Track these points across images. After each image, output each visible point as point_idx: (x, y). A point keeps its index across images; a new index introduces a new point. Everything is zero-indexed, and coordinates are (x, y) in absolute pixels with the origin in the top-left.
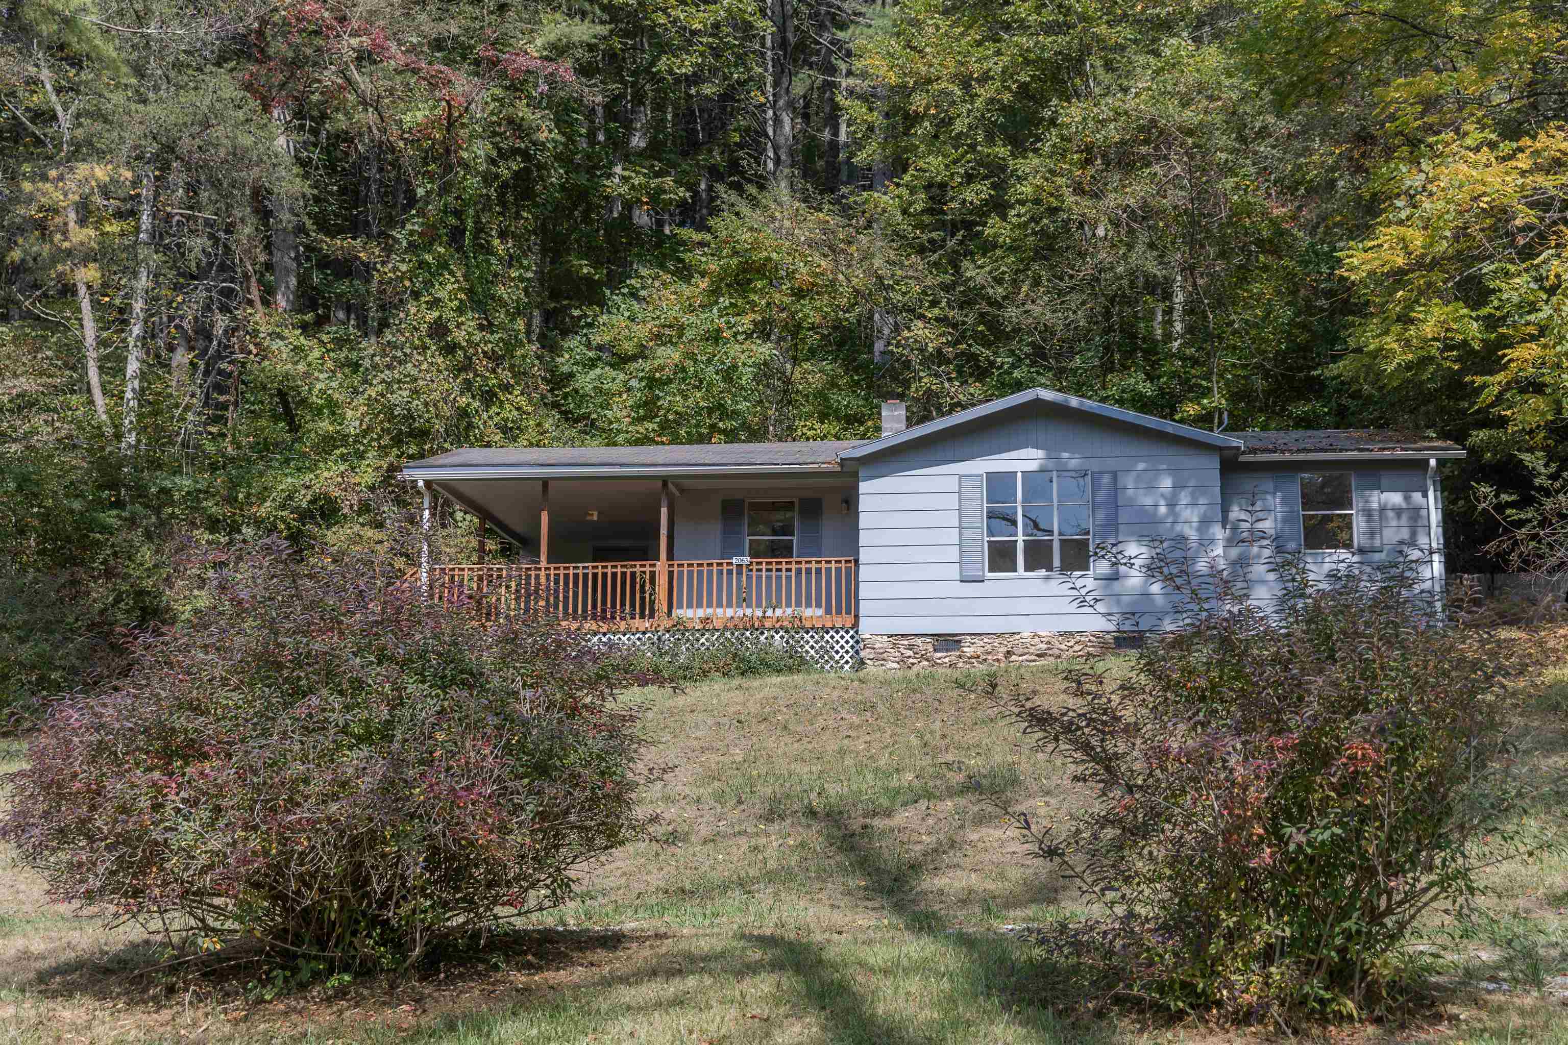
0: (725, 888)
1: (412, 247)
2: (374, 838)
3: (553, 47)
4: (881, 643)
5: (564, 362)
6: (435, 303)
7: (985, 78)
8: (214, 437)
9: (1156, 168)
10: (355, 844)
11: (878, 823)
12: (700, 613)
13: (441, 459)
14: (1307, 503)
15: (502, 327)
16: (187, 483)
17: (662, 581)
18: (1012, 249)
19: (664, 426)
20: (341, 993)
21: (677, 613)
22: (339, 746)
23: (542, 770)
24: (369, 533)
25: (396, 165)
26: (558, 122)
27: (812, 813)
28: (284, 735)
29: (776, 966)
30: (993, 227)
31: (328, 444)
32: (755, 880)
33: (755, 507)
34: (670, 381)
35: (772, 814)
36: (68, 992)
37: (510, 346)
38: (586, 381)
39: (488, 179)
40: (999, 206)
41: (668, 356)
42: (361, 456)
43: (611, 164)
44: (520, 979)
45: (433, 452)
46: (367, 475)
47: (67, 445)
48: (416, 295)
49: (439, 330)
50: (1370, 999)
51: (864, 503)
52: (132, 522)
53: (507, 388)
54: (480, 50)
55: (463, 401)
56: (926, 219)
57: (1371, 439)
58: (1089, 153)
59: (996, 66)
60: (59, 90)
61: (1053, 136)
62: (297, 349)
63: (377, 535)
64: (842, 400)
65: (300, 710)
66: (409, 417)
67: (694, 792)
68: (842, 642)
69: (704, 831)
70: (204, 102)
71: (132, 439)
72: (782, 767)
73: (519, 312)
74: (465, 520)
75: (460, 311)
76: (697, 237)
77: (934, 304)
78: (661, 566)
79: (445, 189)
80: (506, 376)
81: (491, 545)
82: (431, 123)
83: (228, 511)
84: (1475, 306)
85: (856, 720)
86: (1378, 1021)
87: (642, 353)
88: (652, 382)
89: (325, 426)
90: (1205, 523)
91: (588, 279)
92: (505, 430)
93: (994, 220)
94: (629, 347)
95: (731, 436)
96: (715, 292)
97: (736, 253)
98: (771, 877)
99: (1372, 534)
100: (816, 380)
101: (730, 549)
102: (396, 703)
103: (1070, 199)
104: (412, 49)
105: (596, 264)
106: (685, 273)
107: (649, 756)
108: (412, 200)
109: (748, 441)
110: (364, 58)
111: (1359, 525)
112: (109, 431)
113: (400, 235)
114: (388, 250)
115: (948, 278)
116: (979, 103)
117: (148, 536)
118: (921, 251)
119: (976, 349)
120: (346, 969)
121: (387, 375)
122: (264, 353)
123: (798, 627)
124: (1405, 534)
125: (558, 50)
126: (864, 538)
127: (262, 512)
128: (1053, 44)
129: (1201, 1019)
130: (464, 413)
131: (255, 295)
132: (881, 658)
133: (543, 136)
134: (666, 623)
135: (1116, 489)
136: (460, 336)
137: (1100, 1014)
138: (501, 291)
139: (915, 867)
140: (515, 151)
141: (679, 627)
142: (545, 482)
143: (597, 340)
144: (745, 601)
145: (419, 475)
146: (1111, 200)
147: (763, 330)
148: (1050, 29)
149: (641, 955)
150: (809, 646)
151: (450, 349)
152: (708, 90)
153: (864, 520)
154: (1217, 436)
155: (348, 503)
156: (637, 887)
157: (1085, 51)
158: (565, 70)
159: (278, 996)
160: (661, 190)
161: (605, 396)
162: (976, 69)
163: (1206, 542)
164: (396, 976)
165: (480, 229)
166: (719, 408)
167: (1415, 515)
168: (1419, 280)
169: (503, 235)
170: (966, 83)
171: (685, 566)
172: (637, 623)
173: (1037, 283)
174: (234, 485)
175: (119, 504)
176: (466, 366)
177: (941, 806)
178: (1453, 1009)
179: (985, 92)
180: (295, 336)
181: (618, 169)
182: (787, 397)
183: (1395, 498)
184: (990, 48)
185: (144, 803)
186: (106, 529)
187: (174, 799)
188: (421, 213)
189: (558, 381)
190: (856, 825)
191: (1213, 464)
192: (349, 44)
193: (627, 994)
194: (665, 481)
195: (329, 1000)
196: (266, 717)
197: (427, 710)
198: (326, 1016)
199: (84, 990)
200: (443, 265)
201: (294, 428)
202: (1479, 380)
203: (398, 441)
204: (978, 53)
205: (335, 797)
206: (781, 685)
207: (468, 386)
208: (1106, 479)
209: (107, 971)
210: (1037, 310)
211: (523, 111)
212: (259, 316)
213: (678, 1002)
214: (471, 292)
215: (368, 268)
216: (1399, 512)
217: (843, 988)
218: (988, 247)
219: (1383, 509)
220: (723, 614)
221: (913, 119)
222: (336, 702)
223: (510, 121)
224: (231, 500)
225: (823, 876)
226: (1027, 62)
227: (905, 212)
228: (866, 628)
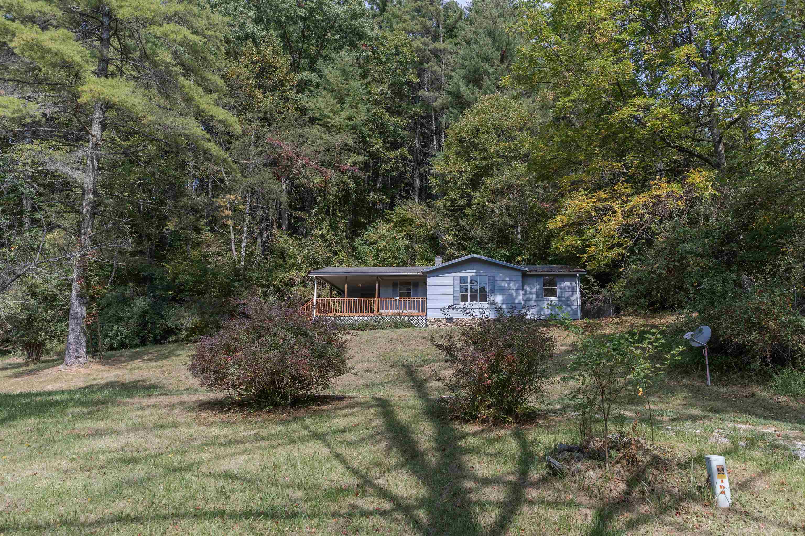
0: (378, 384)
1: (316, 214)
2: (278, 373)
3: (353, 162)
4: (432, 320)
5: (356, 244)
6: (322, 229)
7: (466, 171)
8: (265, 263)
9: (510, 196)
10: (273, 374)
11: (419, 369)
12: (386, 311)
13: (319, 271)
14: (545, 285)
15: (339, 235)
16: (256, 275)
17: (376, 303)
18: (472, 216)
19: (381, 261)
20: (270, 411)
21: (380, 311)
22: (270, 350)
23: (320, 356)
24: (303, 289)
25: (312, 194)
26: (355, 182)
27: (403, 366)
28: (256, 347)
29: (378, 406)
30: (468, 211)
31: (293, 265)
32: (385, 383)
33: (401, 284)
34: (382, 250)
35: (393, 366)
36: (204, 410)
37: (341, 240)
38: (361, 249)
39: (336, 197)
40: (469, 205)
41: (382, 243)
42: (301, 268)
43: (370, 192)
44: (315, 408)
45: (320, 268)
46: (303, 274)
47: (226, 265)
48: (317, 227)
49: (322, 236)
50: (516, 417)
51: (428, 284)
52: (242, 285)
53: (340, 251)
54: (334, 164)
55: (328, 254)
56: (451, 208)
57: (563, 268)
58: (493, 192)
59: (469, 168)
60: (226, 173)
61: (483, 187)
62: (286, 240)
63: (306, 289)
64: (428, 255)
65: (260, 341)
66: (314, 258)
67: (375, 359)
68: (422, 320)
69: (376, 370)
70: (261, 178)
71: (243, 263)
72: (399, 353)
73: (344, 231)
74: (328, 286)
75: (328, 231)
76: (390, 212)
77: (452, 230)
78: (376, 299)
79: (324, 200)
80: (340, 248)
81: (334, 292)
82: (321, 183)
83: (267, 282)
84: (580, 237)
85: (420, 341)
86: (517, 423)
87: (376, 242)
88: (378, 250)
89: (293, 261)
90: (517, 290)
91: (363, 222)
92: (339, 262)
93: (467, 208)
94: (372, 240)
95: (398, 265)
96: (395, 226)
97: (400, 216)
98: (389, 382)
99: (562, 293)
100: (422, 250)
101: (394, 294)
102: (285, 339)
103: (487, 204)
104: (316, 163)
105: (365, 219)
106: (388, 221)
107: (350, 353)
108: (316, 203)
109: (403, 266)
110: (304, 166)
111: (558, 291)
112: (237, 261)
113: (313, 212)
114: (310, 215)
115: (455, 224)
116: (464, 178)
117: (246, 289)
118: (448, 217)
119: (463, 242)
120: (272, 405)
121: (309, 248)
122: (277, 241)
123: (411, 315)
124: (570, 293)
125: (355, 164)
126: (428, 292)
127: (275, 283)
128: (484, 163)
129: (474, 422)
130: (329, 257)
131: (275, 226)
132: (432, 324)
133: (351, 186)
134: (377, 314)
135: (494, 280)
136: (328, 238)
137: (451, 420)
138: (339, 226)
139: (426, 380)
140: (343, 190)
141: (380, 315)
142: (346, 277)
143: (364, 239)
144: (398, 308)
145: (313, 275)
146: (498, 204)
147: (406, 236)
148: (484, 159)
149: (346, 402)
150: (414, 320)
151: (325, 241)
152: (394, 174)
153: (428, 288)
154: (521, 267)
155: (298, 281)
156: (356, 384)
157: (492, 165)
158: (356, 169)
159: (255, 411)
160: (382, 199)
161: (366, 254)
162: (463, 169)
163: (518, 294)
164: (284, 407)
165: (334, 210)
166: (395, 257)
167: (573, 288)
168: (567, 229)
169: (340, 211)
170: (461, 172)
171: (382, 299)
172: (369, 314)
173: (478, 225)
174: (268, 276)
175: (239, 280)
176: (330, 245)
177: (436, 364)
178: (537, 421)
179: (465, 175)
180: (285, 237)
181: (371, 194)
182: (414, 253)
183: (568, 284)
184: (467, 164)
185: (222, 363)
186: (235, 287)
187: (230, 362)
188: (318, 206)
189: (354, 249)
190: (413, 369)
191: (520, 274)
192: (300, 162)
193: (340, 412)
194: (377, 277)
195: (267, 412)
196: (252, 342)
197: (292, 341)
198: (266, 417)
199: (208, 409)
200: (324, 219)
201: (285, 261)
202: (581, 256)
203: (311, 265)
204: (464, 165)
205: (268, 362)
206: (404, 331)
207: (330, 251)
208: (491, 278)
209: (216, 404)
210: (478, 232)
211: (346, 179)
212: (276, 232)
213: (351, 415)
214: (331, 226)
215: (305, 219)
216: (569, 288)
217: (392, 412)
218: (467, 215)
219: (565, 287)
220: (391, 312)
221: (447, 182)
222: (269, 339)
223: (342, 181)
224: (268, 280)
225: (403, 382)
226: (477, 167)
227: (445, 206)
228: (429, 316)
